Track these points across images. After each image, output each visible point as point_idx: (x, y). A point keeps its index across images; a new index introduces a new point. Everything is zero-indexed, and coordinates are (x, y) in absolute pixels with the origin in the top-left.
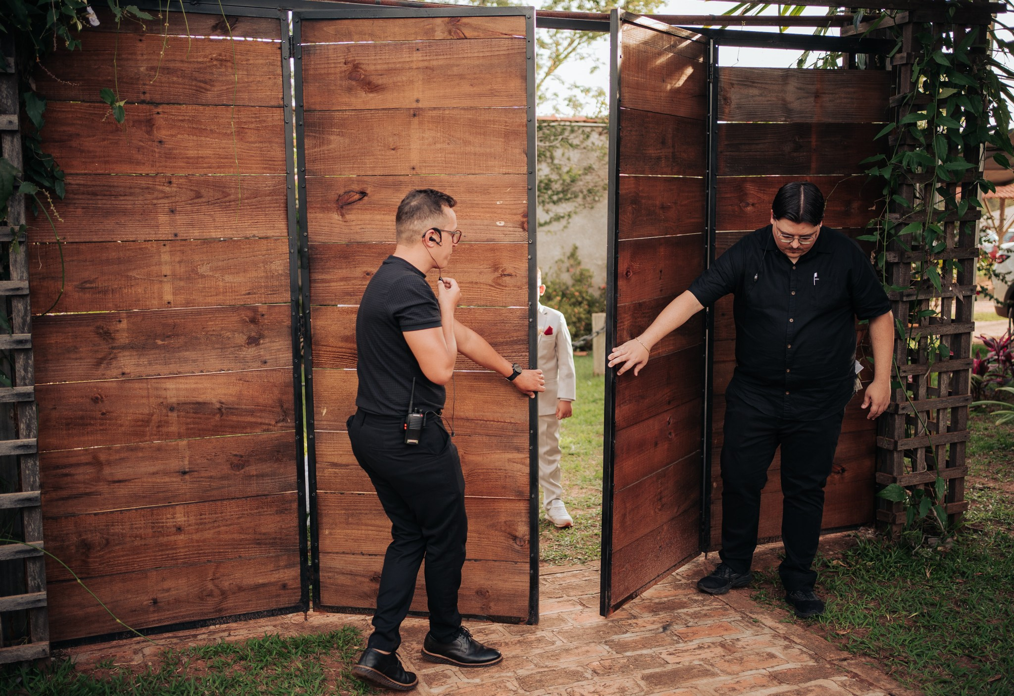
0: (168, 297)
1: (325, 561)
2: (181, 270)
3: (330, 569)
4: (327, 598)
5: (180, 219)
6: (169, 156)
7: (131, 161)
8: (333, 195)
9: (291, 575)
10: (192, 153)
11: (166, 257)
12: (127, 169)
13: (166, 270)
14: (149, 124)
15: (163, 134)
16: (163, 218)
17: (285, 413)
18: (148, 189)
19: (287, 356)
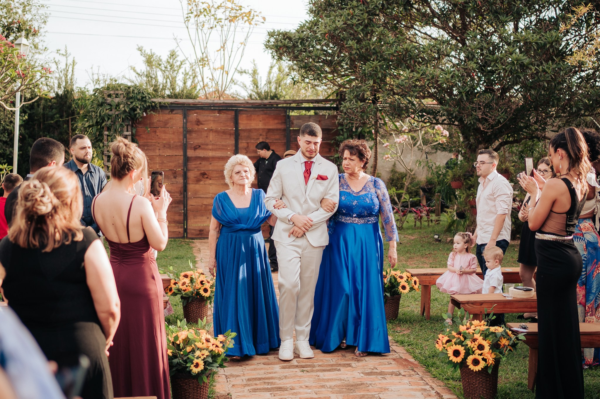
0: (158, 167)
1: (188, 228)
2: (160, 162)
3: (190, 229)
4: (189, 236)
5: (161, 151)
6: (159, 138)
7: (152, 139)
8: (193, 146)
9: (181, 230)
10: (164, 138)
11: (157, 159)
12: (151, 141)
13: (157, 162)
14: (155, 132)
15: (158, 134)
16: (157, 151)
17: (181, 193)
18: (155, 145)
19: (182, 181)
